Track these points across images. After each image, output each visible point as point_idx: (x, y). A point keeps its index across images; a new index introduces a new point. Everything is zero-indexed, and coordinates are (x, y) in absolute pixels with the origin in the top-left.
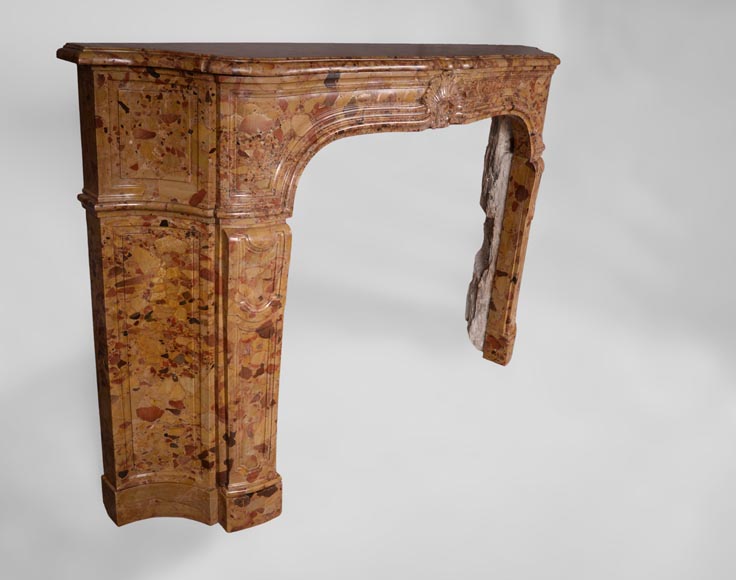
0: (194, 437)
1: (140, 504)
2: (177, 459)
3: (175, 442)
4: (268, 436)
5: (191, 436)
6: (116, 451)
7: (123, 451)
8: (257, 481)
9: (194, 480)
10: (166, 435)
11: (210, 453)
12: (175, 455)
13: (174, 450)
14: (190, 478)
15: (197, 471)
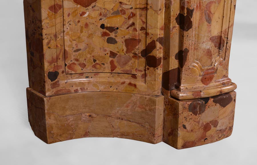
0: (138, 26)
1: (71, 118)
2: (115, 60)
3: (112, 35)
4: (225, 27)
5: (133, 24)
6: (45, 42)
7: (53, 43)
8: (212, 84)
9: (135, 86)
10: (103, 26)
11: (158, 45)
12: (113, 54)
13: (111, 47)
14: (130, 84)
15: (139, 74)
